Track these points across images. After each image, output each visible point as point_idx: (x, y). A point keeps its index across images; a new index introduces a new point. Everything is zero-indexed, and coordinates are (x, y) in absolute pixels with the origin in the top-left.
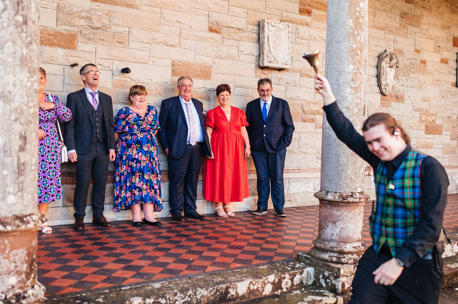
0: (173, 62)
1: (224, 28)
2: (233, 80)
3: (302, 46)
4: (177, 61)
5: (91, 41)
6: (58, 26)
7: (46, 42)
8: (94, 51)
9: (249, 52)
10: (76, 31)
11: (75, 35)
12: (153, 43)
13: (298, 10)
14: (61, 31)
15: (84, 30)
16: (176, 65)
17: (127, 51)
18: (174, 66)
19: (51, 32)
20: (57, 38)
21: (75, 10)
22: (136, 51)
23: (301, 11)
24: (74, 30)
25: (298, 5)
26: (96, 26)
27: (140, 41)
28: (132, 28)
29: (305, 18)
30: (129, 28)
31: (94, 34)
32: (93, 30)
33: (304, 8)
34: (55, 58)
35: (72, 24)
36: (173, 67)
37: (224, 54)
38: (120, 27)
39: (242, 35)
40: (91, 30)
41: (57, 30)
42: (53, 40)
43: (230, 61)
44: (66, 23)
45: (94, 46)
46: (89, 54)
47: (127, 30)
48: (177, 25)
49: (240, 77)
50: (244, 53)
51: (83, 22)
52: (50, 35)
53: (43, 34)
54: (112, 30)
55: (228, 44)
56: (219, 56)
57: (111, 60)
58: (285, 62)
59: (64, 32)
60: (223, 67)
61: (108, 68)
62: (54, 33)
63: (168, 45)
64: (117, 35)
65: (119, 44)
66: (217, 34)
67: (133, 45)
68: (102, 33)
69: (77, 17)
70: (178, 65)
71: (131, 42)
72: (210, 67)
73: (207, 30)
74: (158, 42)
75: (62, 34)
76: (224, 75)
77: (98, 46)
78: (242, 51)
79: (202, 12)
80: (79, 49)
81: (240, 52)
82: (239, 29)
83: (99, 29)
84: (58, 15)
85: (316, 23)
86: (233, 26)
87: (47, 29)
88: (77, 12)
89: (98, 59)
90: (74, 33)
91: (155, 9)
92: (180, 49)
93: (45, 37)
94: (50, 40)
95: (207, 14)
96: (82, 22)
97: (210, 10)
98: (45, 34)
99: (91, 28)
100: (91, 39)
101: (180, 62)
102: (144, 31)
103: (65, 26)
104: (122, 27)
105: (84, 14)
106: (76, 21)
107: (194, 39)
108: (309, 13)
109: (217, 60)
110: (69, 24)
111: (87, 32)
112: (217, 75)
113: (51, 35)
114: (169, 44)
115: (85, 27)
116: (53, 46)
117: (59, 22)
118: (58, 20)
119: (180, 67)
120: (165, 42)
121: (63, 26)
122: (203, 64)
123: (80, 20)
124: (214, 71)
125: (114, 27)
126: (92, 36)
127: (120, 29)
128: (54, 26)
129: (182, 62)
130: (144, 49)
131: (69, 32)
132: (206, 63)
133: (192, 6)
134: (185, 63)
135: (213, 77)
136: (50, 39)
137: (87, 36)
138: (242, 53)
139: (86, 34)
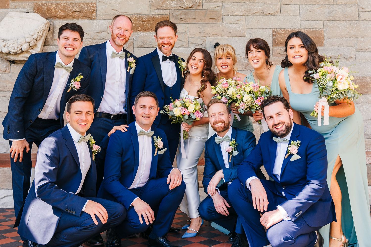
0: (273, 31)
2: (353, 43)
4: (279, 30)
5: (184, 21)
6: (151, 11)
7: (140, 28)
8: (187, 31)
10: (169, 14)
11: (167, 18)
12: (250, 14)
14: (154, 16)
15: (176, 11)
16: (277, 34)
17: (221, 26)
18: (275, 35)
19: (144, 18)
20: (150, 23)
22: (230, 25)
24: (167, 13)
26: (187, 6)
27: (234, 14)
28: (224, 2)
30: (222, 2)
31: (185, 14)
32: (184, 10)
34: (149, 42)
35: (164, 8)
36: (274, 37)
37: (337, 14)
38: (212, 4)
40: (183, 10)
41: (151, 15)
42: (146, 25)
43: (348, 21)
44: (158, 7)
45: (187, 25)
46: (181, 34)
47: (220, 4)
49: (362, 39)
50: (367, 10)
51: (175, 4)
52: (143, 21)
53: (137, 21)
54: (204, 7)
55: (344, 2)
56: (331, 18)
57: (204, 38)
59: (157, 16)
60: (338, 30)
61: (201, 45)
62: (147, 19)
63: (266, 15)
64: (210, 11)
65: (212, 20)
67: (227, 19)
68: (193, 12)
70: (279, 34)
71: (225, 16)
72: (321, 31)
74: (254, 12)
75: (154, 18)
76: (341, 39)
77: (190, 25)
78: (363, 7)
81: (361, 10)
83: (191, 9)
84: (151, 1)
87: (141, 15)
89: (191, 38)
90: (167, 16)
92: (281, 17)
93: (139, 24)
94: (144, 26)
98: (139, 21)
99: (182, 8)
100: (183, 19)
101: (282, 31)
102: (239, 4)
103: (158, 11)
104: (214, 3)
106: (168, 4)
107: (298, 3)
109: (330, 23)
110: (161, 8)
111: (178, 13)
112: (331, 40)
113: (145, 20)
114: (267, 13)
115: (176, 9)
116: (147, 31)
117: (152, 8)
118: (151, 5)
119: (281, 35)
120: (262, 12)
121: (156, 11)
122: (311, 30)
123: (172, 3)
124: (326, 35)
125: (206, 4)
126: (183, 16)
127: (212, 6)
128: (147, 12)
129: (284, 30)
130: (240, 22)
131: (162, 16)
132: (316, 28)
134: (288, 31)
135: (325, 43)
136: (144, 24)
137: (179, 17)
138: (362, 10)
139: (177, 15)
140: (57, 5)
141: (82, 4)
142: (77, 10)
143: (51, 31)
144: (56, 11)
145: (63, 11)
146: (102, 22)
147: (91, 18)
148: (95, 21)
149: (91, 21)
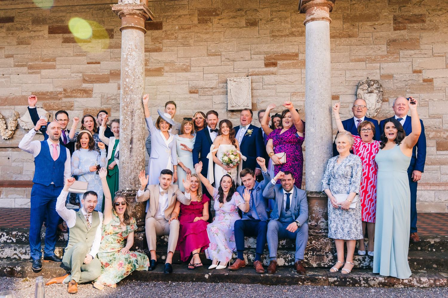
1: (200, 90)
3: (268, 90)
5: (118, 111)
6: (102, 106)
9: (221, 102)
11: (110, 109)
12: (153, 106)
13: (264, 64)
21: (109, 96)
23: (267, 65)
24: (110, 106)
25: (263, 61)
29: (272, 69)
31: (119, 107)
33: (270, 62)
37: (200, 106)
39: (214, 91)
44: (105, 104)
48: (168, 93)
50: (217, 103)
55: (204, 99)
56: (197, 108)
58: (246, 105)
66: (196, 94)
69: (110, 100)
73: (188, 93)
74: (156, 105)
79: (184, 82)
80: (112, 116)
82: (212, 88)
84: (101, 100)
85: (282, 71)
86: (207, 87)
88: (110, 97)
91: (154, 87)
95: (188, 83)
96: (113, 102)
97: (190, 80)
99: (118, 104)
105: (113, 97)
107: (179, 100)
108: (275, 64)
110: (107, 104)
111: (115, 107)
114: (162, 106)
115: (114, 104)
117: (102, 104)
121: (104, 106)
122: (186, 115)
128: (100, 106)
132: (188, 114)
133: (177, 80)
137: (115, 109)
138: (215, 103)
139: (115, 108)
140: (54, 103)
141: (67, 102)
142: (64, 106)
143: (51, 117)
144: (53, 107)
145: (57, 106)
146: (76, 112)
147: (71, 110)
148: (73, 111)
149: (71, 111)
